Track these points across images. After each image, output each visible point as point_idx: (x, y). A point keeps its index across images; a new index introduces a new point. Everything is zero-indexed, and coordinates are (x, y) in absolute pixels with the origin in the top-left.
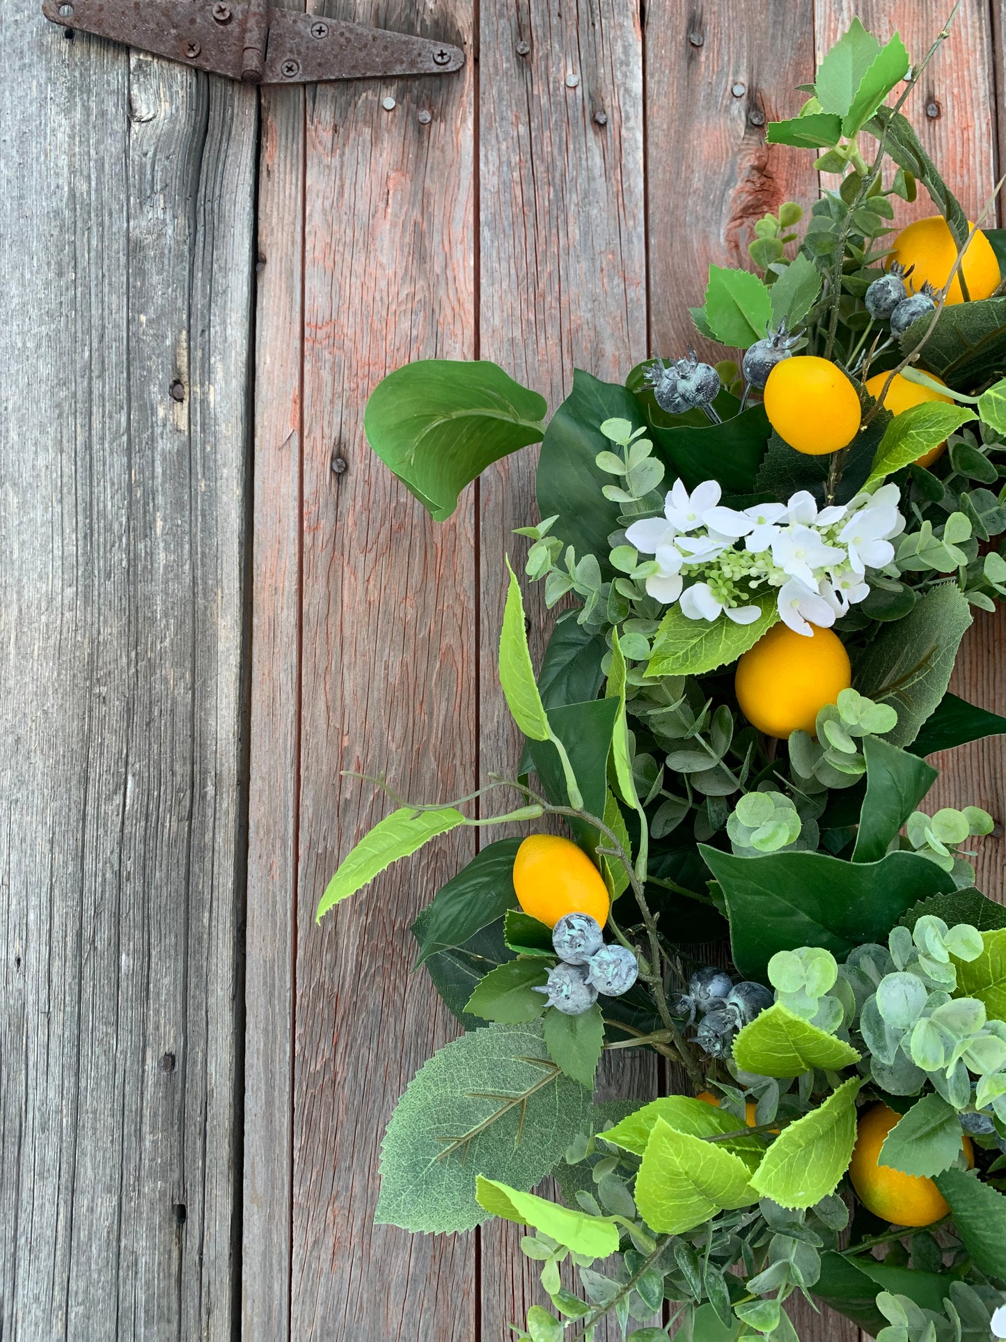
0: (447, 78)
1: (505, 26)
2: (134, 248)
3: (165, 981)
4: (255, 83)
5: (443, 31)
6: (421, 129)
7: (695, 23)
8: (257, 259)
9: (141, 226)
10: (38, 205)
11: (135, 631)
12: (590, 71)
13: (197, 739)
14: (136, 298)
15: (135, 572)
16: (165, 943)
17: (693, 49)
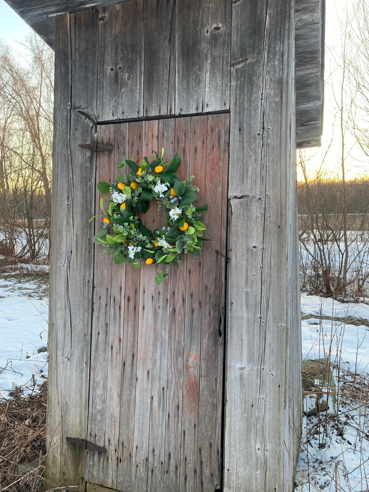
0: (112, 150)
1: (117, 144)
2: (86, 167)
3: (89, 233)
4: (96, 151)
5: (112, 145)
6: (110, 155)
7: (133, 144)
8: (96, 168)
9: (87, 165)
10: (79, 164)
11: (86, 202)
12: (124, 148)
13: (91, 212)
14: (86, 172)
15: (86, 197)
16: (89, 230)
17: (132, 147)
